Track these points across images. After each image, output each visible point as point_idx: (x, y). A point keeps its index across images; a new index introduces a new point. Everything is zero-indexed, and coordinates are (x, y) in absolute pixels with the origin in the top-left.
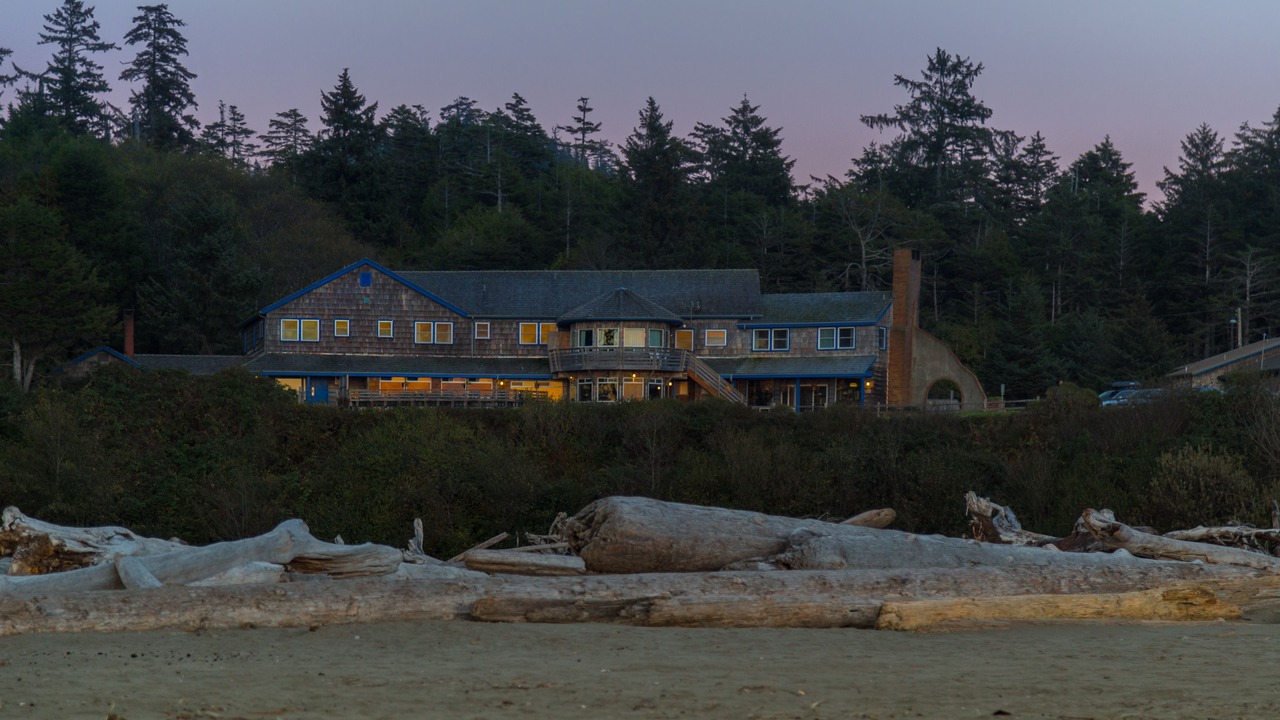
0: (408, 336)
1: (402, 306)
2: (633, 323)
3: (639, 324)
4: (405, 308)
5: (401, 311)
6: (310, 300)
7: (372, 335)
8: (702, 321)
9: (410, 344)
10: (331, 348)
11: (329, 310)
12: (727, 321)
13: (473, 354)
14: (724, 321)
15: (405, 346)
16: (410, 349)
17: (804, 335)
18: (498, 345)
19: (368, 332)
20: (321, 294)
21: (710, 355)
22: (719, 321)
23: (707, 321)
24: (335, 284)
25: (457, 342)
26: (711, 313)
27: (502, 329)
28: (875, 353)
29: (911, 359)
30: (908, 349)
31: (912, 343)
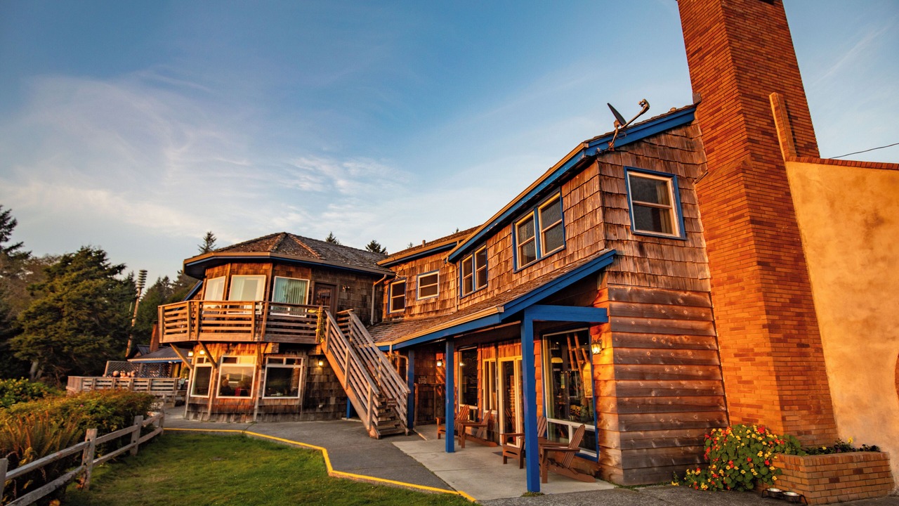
8: (413, 264)
12: (439, 256)
14: (436, 257)
17: (500, 247)
21: (421, 313)
22: (430, 260)
23: (419, 263)
28: (608, 242)
29: (800, 258)
30: (771, 225)
31: (791, 209)
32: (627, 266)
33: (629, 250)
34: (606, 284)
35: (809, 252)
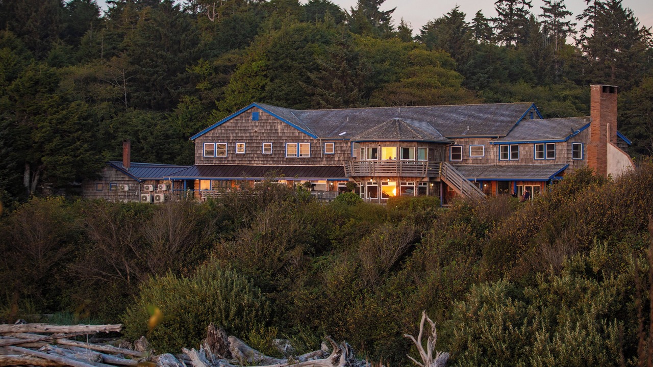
0: (282, 152)
1: (278, 133)
2: (388, 143)
3: (393, 144)
4: (280, 135)
5: (278, 136)
6: (222, 130)
7: (259, 152)
8: (467, 140)
9: (283, 158)
10: (234, 161)
11: (233, 136)
12: (484, 139)
13: (324, 164)
14: (482, 139)
15: (279, 160)
16: (283, 161)
17: (527, 149)
18: (339, 157)
19: (257, 151)
20: (228, 126)
21: (473, 163)
22: (479, 140)
23: (471, 139)
24: (237, 120)
25: (313, 156)
26: (474, 134)
27: (342, 147)
28: (567, 162)
29: (606, 166)
30: (601, 159)
31: (606, 154)
32: (570, 167)
33: (571, 163)
34: (566, 171)
35: (608, 165)
